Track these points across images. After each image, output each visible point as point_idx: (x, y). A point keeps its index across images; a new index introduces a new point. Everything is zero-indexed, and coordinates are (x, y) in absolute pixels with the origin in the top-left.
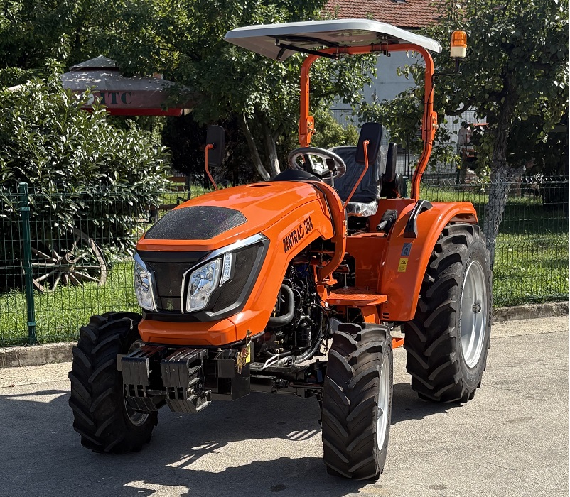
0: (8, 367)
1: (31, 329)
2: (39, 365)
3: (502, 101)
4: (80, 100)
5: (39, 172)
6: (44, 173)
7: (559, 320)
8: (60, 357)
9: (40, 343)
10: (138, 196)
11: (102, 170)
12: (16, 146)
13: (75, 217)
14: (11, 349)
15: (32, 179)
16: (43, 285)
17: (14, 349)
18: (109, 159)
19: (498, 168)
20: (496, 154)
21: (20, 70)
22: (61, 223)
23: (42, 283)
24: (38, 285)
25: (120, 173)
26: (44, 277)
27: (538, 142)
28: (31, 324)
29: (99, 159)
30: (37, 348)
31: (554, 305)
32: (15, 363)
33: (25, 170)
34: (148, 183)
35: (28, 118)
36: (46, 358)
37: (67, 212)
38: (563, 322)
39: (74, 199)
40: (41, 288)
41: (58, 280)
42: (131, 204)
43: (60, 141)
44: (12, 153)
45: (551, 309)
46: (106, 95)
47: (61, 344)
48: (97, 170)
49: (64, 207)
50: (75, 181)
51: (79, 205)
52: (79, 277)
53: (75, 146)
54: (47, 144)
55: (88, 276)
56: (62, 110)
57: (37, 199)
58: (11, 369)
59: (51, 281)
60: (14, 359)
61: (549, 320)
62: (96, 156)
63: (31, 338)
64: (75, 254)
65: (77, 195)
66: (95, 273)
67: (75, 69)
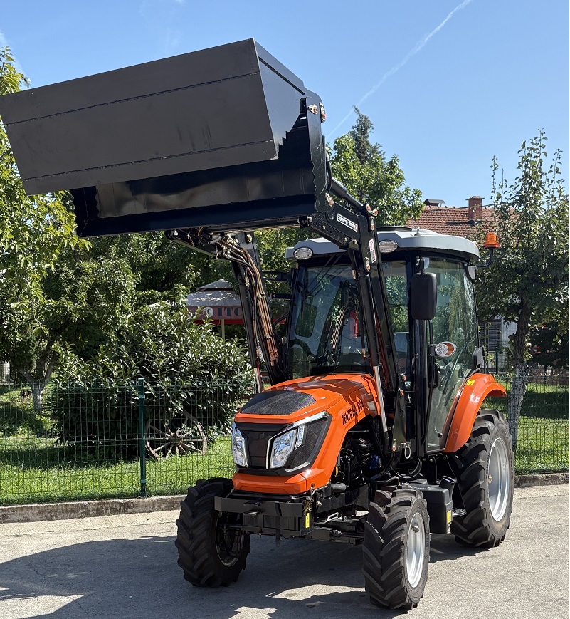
0: (125, 513)
1: (143, 485)
2: (148, 512)
3: (519, 312)
4: (192, 317)
5: (159, 370)
6: (163, 370)
7: (563, 487)
8: (163, 507)
9: (150, 495)
10: (233, 387)
11: (205, 367)
12: (144, 351)
13: (184, 403)
14: (127, 500)
15: (154, 376)
16: (158, 454)
17: (130, 500)
18: (211, 359)
19: (517, 365)
20: (515, 354)
21: (157, 292)
22: (173, 407)
23: (158, 452)
24: (154, 453)
25: (219, 370)
26: (159, 448)
27: (554, 344)
28: (143, 482)
29: (205, 360)
30: (146, 499)
31: (560, 475)
32: (130, 510)
33: (150, 368)
34: (241, 377)
35: (153, 330)
36: (153, 507)
37: (178, 399)
38: (566, 488)
39: (183, 389)
40: (157, 456)
41: (170, 451)
42: (228, 393)
43: (176, 347)
44: (141, 356)
45: (558, 478)
46: (223, 309)
47: (165, 497)
48: (202, 368)
49: (176, 396)
50: (185, 377)
51: (187, 394)
52: (187, 449)
53: (187, 350)
54: (167, 349)
55: (194, 448)
56: (179, 324)
57: (156, 389)
58: (127, 515)
59: (164, 452)
60: (129, 507)
61: (555, 487)
62: (201, 358)
63: (143, 492)
64: (185, 431)
65: (185, 387)
66: (199, 445)
67: (200, 290)
